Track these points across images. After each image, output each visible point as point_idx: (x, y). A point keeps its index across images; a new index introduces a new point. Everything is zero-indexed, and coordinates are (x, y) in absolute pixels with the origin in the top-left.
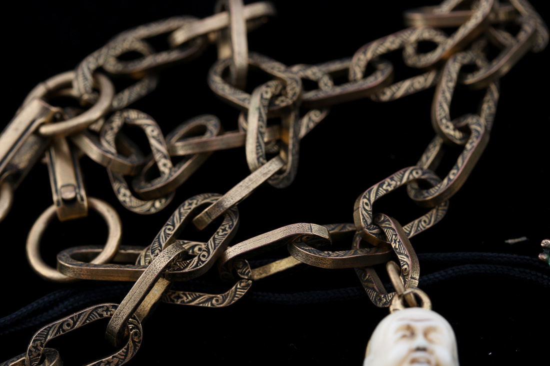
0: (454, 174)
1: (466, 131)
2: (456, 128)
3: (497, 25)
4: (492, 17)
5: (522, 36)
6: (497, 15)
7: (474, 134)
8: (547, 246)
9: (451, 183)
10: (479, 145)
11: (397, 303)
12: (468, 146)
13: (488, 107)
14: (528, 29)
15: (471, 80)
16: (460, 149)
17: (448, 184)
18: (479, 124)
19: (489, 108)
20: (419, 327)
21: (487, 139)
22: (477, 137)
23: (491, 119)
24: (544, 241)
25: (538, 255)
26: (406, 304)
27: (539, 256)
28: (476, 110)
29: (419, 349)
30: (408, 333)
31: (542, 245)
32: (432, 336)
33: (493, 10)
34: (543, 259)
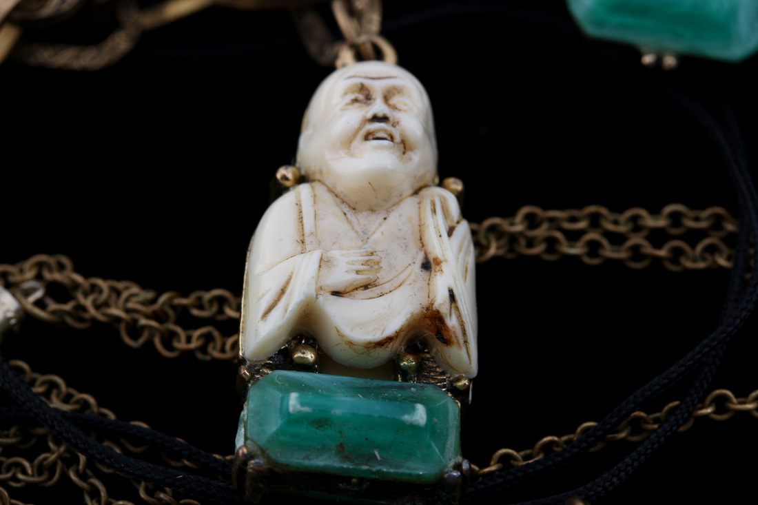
11: (346, 56)
20: (378, 87)
26: (360, 57)
29: (375, 119)
30: (361, 97)
32: (395, 100)
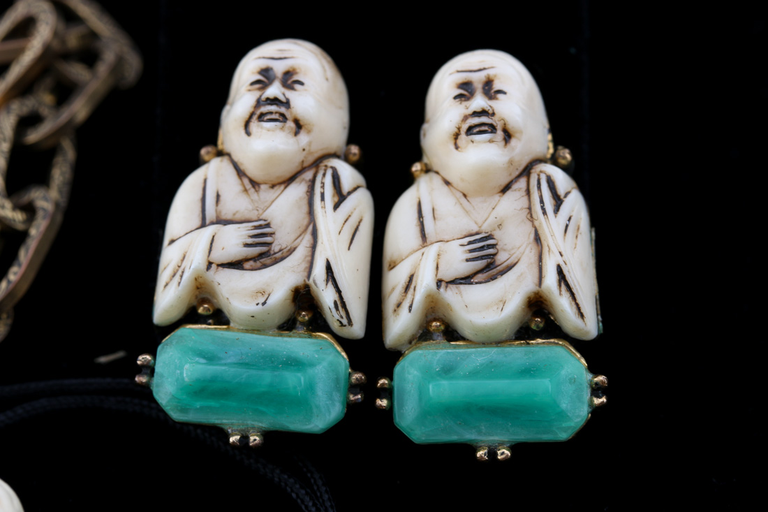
0: (15, 274)
1: (30, 210)
2: (16, 207)
3: (67, 56)
4: (56, 45)
5: (103, 69)
6: (63, 42)
7: (40, 214)
8: (145, 363)
9: (11, 286)
10: (48, 228)
12: (33, 232)
13: (60, 174)
14: (109, 57)
15: (33, 136)
16: (22, 236)
17: (7, 287)
18: (47, 199)
19: (62, 174)
21: (59, 218)
22: (44, 218)
23: (66, 189)
24: (140, 358)
25: (135, 377)
27: (137, 379)
28: (43, 180)
31: (139, 362)
33: (56, 34)
34: (142, 382)
